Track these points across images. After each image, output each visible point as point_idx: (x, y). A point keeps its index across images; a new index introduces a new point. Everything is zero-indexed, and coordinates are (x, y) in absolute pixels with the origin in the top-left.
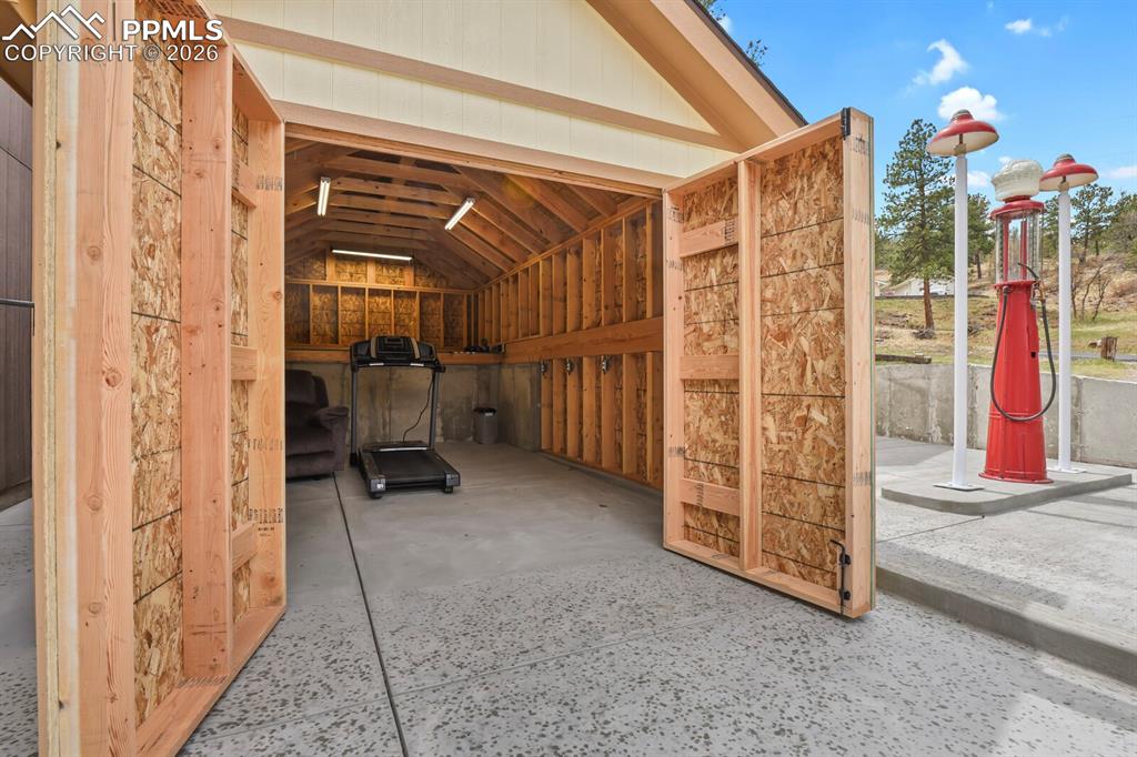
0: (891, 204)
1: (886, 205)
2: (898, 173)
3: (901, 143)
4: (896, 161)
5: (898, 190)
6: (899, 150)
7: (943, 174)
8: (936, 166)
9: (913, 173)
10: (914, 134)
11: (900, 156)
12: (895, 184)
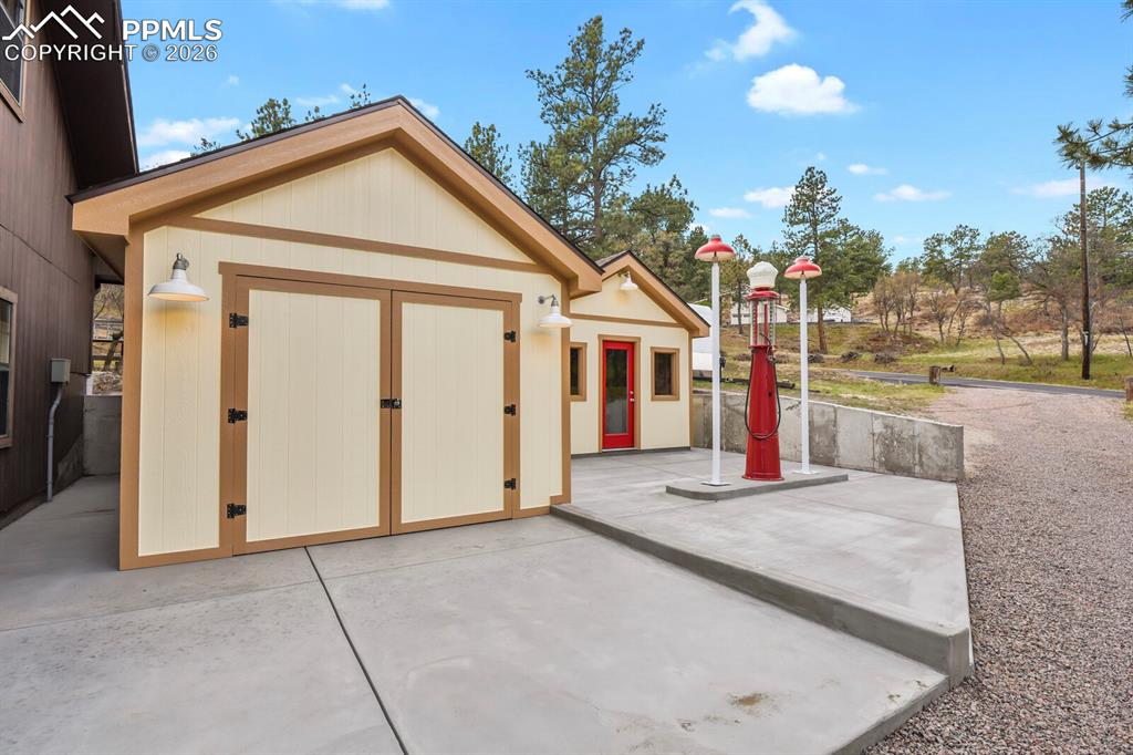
0: (790, 241)
1: (786, 241)
2: (795, 214)
3: (797, 187)
4: (792, 203)
5: (795, 229)
6: (795, 193)
7: (832, 216)
8: (826, 209)
9: (807, 214)
10: (808, 180)
11: (796, 198)
12: (792, 223)
